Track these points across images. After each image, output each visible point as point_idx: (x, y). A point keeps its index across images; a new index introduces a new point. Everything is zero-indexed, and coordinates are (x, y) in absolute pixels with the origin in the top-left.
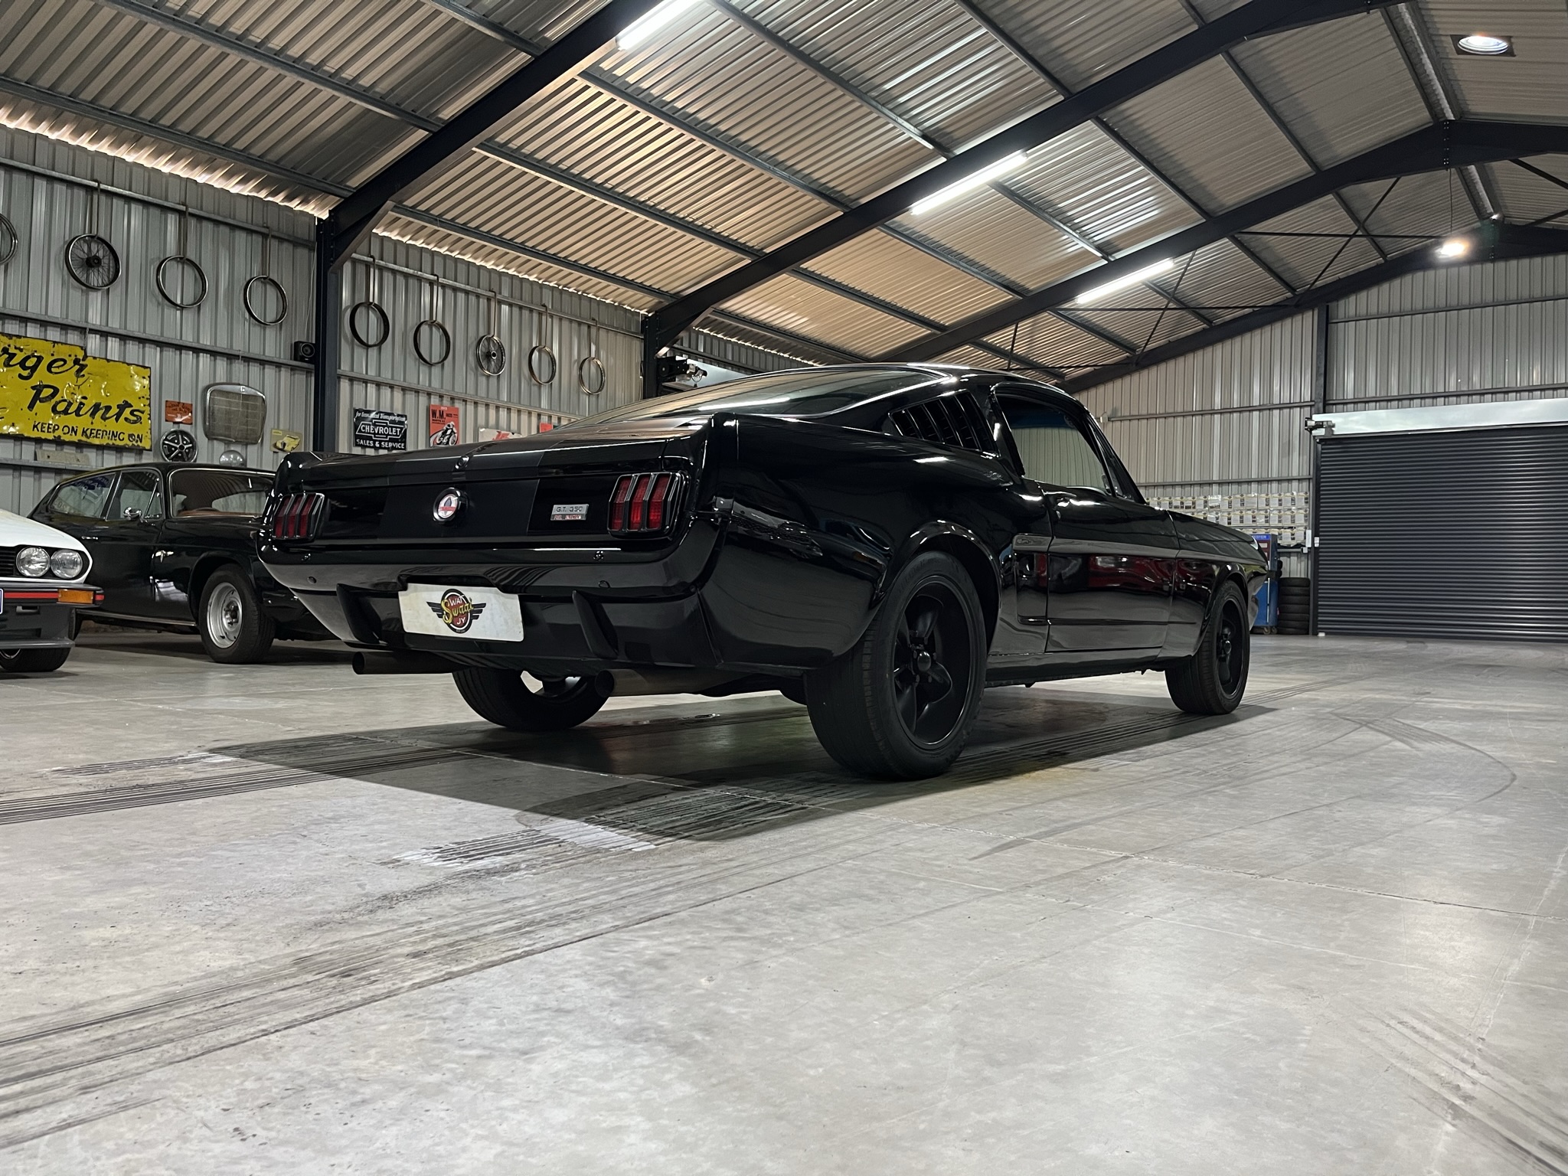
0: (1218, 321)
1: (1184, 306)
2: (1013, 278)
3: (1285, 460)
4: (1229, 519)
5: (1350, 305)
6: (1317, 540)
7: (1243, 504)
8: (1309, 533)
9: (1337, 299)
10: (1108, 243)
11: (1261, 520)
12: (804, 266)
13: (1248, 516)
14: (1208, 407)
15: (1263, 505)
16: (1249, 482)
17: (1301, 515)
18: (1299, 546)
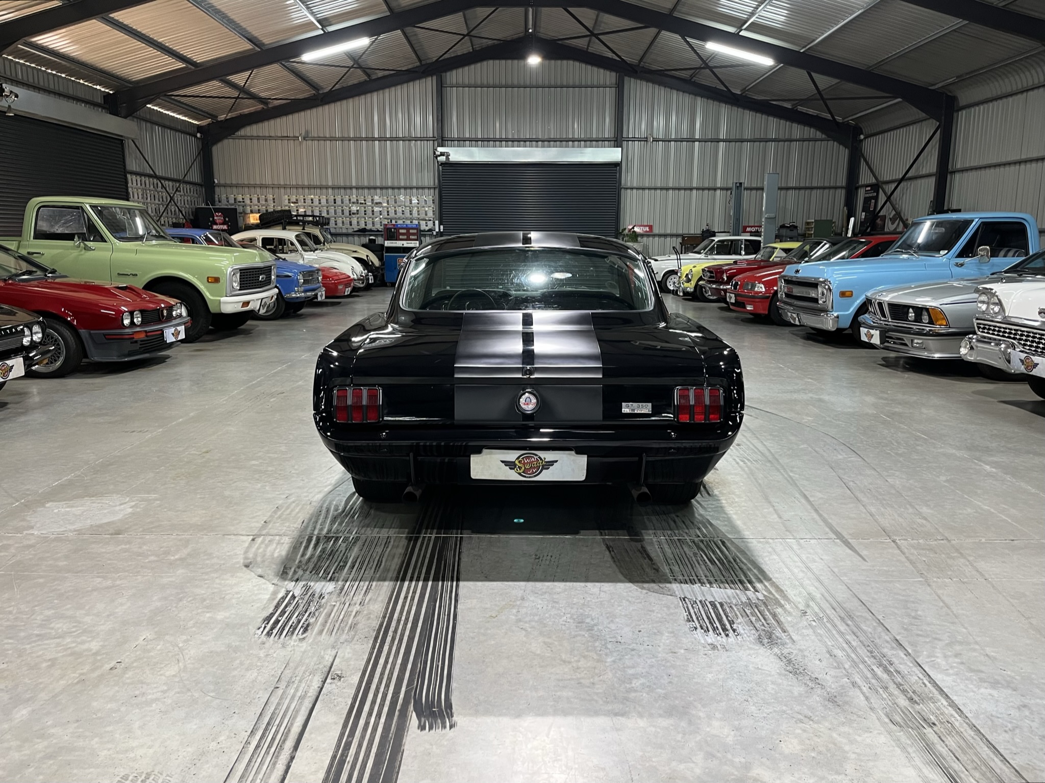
0: (374, 77)
1: (360, 67)
2: (256, 35)
3: (420, 175)
4: (388, 212)
5: (454, 76)
6: (442, 227)
7: (396, 202)
8: (437, 222)
9: (446, 71)
10: (326, 19)
11: (407, 214)
12: (111, 15)
13: (399, 210)
14: (370, 136)
15: (408, 204)
16: (399, 188)
17: (430, 211)
18: (430, 230)
